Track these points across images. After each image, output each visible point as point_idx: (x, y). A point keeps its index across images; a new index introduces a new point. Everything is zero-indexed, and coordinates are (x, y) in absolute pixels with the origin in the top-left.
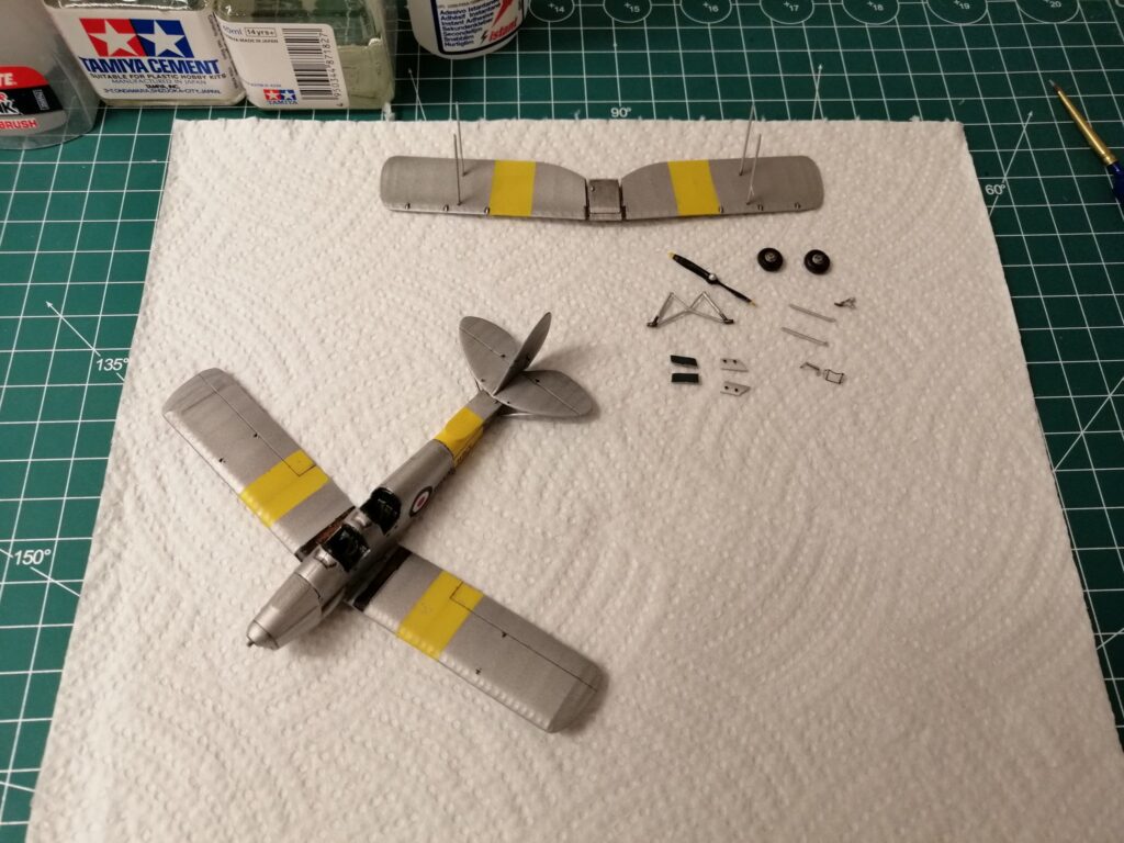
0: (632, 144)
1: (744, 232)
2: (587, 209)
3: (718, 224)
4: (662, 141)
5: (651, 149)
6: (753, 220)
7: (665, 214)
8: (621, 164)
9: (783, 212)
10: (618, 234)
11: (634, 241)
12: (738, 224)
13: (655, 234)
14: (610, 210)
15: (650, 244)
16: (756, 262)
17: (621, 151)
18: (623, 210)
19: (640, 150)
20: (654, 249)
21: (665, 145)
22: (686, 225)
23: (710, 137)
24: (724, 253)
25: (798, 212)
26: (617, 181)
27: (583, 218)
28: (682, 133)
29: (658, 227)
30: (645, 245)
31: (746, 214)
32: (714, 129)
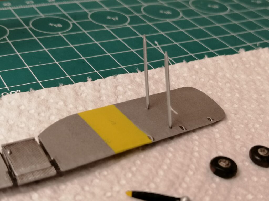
0: (33, 111)
1: (181, 153)
2: (10, 172)
3: (155, 153)
4: (61, 103)
5: (54, 111)
6: (182, 142)
7: (102, 155)
8: (29, 129)
9: (201, 128)
10: (55, 192)
11: (78, 194)
12: (171, 149)
13: (97, 181)
14: (39, 167)
15: (97, 191)
16: (211, 174)
17: (24, 119)
18: (54, 163)
19: (43, 114)
20: (105, 194)
21: (66, 105)
22: (124, 162)
23: (103, 91)
24: (178, 177)
25: (213, 125)
26: (34, 140)
27: (10, 184)
28: (77, 93)
29: (97, 173)
30: (93, 194)
31: (172, 138)
32: (103, 86)
